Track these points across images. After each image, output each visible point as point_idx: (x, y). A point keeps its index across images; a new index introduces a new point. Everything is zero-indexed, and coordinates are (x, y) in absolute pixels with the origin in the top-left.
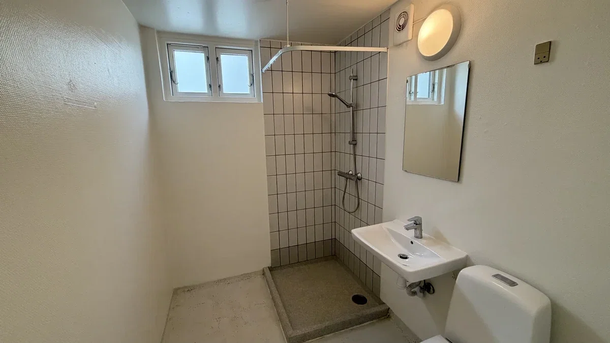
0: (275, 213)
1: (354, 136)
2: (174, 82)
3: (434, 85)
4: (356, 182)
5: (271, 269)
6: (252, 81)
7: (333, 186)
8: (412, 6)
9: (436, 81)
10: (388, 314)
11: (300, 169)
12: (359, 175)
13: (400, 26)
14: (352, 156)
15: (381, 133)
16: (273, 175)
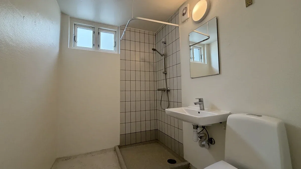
0: (124, 112)
1: (165, 70)
2: (75, 41)
3: (201, 56)
4: (167, 93)
5: (120, 147)
6: (115, 45)
7: (155, 99)
8: (188, 4)
9: (202, 54)
10: (189, 167)
11: (138, 89)
12: (169, 89)
13: (184, 13)
14: (165, 80)
15: (178, 64)
16: (123, 91)
